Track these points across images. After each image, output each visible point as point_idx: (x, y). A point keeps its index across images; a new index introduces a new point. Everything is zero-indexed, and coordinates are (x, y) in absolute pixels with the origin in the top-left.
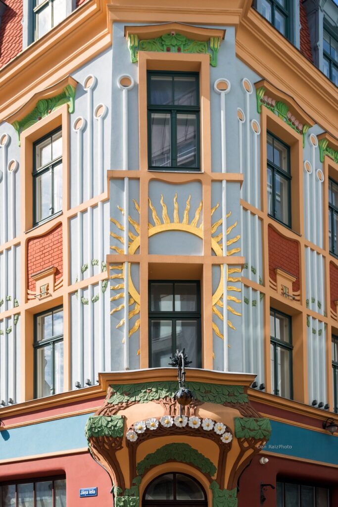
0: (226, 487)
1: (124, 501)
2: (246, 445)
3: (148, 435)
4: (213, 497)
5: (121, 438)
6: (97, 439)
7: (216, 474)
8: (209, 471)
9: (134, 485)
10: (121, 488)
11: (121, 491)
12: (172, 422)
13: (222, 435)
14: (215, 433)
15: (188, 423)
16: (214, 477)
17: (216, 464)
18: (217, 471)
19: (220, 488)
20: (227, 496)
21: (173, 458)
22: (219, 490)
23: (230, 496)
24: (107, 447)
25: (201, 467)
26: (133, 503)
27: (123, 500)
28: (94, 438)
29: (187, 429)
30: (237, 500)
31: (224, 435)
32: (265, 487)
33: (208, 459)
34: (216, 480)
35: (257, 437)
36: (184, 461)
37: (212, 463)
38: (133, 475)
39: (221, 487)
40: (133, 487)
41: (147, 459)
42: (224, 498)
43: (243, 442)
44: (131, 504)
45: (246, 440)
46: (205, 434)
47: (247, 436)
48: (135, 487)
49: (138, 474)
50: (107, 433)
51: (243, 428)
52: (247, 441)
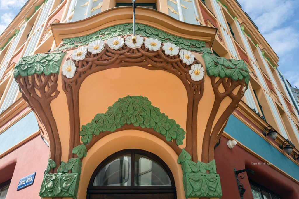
0: (200, 158)
1: (53, 181)
2: (221, 89)
3: (90, 63)
4: (184, 173)
5: (56, 75)
6: (26, 79)
7: (184, 141)
8: (175, 137)
9: (73, 157)
10: (55, 161)
11: (54, 165)
12: (123, 42)
13: (190, 65)
14: (181, 61)
15: (144, 44)
16: (183, 146)
17: (183, 126)
18: (185, 136)
19: (192, 159)
20: (204, 171)
21: (129, 123)
22: (192, 162)
23: (208, 171)
24: (38, 93)
25: (164, 133)
26: (67, 184)
27: (54, 178)
28: (21, 79)
29: (144, 52)
30: (219, 177)
31: (192, 67)
32: (240, 174)
33: (173, 121)
34: (185, 149)
35: (235, 78)
36: (143, 127)
37: (178, 126)
38: (74, 142)
39: (194, 159)
40: (72, 159)
41: (96, 122)
42: (200, 174)
43: (218, 84)
44: (64, 186)
45: (222, 80)
46: (168, 63)
47: (223, 75)
48: (74, 159)
49: (81, 142)
50: (38, 69)
51: (216, 64)
52: (222, 82)
